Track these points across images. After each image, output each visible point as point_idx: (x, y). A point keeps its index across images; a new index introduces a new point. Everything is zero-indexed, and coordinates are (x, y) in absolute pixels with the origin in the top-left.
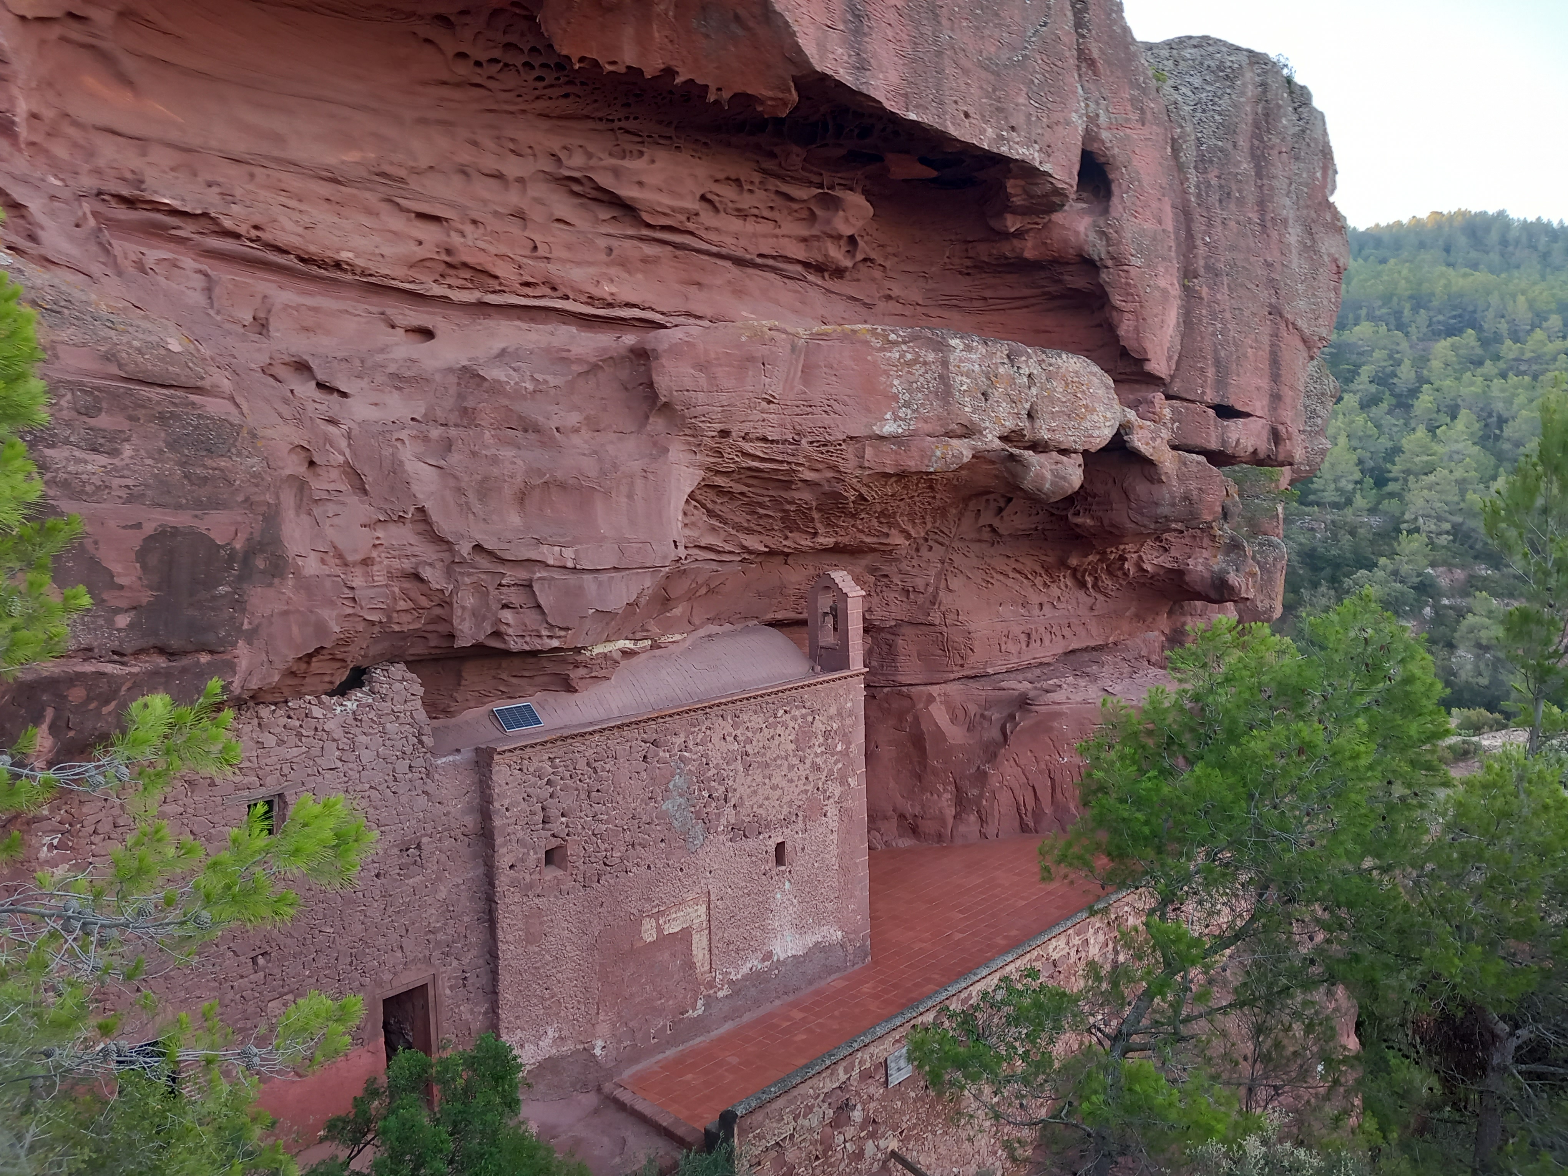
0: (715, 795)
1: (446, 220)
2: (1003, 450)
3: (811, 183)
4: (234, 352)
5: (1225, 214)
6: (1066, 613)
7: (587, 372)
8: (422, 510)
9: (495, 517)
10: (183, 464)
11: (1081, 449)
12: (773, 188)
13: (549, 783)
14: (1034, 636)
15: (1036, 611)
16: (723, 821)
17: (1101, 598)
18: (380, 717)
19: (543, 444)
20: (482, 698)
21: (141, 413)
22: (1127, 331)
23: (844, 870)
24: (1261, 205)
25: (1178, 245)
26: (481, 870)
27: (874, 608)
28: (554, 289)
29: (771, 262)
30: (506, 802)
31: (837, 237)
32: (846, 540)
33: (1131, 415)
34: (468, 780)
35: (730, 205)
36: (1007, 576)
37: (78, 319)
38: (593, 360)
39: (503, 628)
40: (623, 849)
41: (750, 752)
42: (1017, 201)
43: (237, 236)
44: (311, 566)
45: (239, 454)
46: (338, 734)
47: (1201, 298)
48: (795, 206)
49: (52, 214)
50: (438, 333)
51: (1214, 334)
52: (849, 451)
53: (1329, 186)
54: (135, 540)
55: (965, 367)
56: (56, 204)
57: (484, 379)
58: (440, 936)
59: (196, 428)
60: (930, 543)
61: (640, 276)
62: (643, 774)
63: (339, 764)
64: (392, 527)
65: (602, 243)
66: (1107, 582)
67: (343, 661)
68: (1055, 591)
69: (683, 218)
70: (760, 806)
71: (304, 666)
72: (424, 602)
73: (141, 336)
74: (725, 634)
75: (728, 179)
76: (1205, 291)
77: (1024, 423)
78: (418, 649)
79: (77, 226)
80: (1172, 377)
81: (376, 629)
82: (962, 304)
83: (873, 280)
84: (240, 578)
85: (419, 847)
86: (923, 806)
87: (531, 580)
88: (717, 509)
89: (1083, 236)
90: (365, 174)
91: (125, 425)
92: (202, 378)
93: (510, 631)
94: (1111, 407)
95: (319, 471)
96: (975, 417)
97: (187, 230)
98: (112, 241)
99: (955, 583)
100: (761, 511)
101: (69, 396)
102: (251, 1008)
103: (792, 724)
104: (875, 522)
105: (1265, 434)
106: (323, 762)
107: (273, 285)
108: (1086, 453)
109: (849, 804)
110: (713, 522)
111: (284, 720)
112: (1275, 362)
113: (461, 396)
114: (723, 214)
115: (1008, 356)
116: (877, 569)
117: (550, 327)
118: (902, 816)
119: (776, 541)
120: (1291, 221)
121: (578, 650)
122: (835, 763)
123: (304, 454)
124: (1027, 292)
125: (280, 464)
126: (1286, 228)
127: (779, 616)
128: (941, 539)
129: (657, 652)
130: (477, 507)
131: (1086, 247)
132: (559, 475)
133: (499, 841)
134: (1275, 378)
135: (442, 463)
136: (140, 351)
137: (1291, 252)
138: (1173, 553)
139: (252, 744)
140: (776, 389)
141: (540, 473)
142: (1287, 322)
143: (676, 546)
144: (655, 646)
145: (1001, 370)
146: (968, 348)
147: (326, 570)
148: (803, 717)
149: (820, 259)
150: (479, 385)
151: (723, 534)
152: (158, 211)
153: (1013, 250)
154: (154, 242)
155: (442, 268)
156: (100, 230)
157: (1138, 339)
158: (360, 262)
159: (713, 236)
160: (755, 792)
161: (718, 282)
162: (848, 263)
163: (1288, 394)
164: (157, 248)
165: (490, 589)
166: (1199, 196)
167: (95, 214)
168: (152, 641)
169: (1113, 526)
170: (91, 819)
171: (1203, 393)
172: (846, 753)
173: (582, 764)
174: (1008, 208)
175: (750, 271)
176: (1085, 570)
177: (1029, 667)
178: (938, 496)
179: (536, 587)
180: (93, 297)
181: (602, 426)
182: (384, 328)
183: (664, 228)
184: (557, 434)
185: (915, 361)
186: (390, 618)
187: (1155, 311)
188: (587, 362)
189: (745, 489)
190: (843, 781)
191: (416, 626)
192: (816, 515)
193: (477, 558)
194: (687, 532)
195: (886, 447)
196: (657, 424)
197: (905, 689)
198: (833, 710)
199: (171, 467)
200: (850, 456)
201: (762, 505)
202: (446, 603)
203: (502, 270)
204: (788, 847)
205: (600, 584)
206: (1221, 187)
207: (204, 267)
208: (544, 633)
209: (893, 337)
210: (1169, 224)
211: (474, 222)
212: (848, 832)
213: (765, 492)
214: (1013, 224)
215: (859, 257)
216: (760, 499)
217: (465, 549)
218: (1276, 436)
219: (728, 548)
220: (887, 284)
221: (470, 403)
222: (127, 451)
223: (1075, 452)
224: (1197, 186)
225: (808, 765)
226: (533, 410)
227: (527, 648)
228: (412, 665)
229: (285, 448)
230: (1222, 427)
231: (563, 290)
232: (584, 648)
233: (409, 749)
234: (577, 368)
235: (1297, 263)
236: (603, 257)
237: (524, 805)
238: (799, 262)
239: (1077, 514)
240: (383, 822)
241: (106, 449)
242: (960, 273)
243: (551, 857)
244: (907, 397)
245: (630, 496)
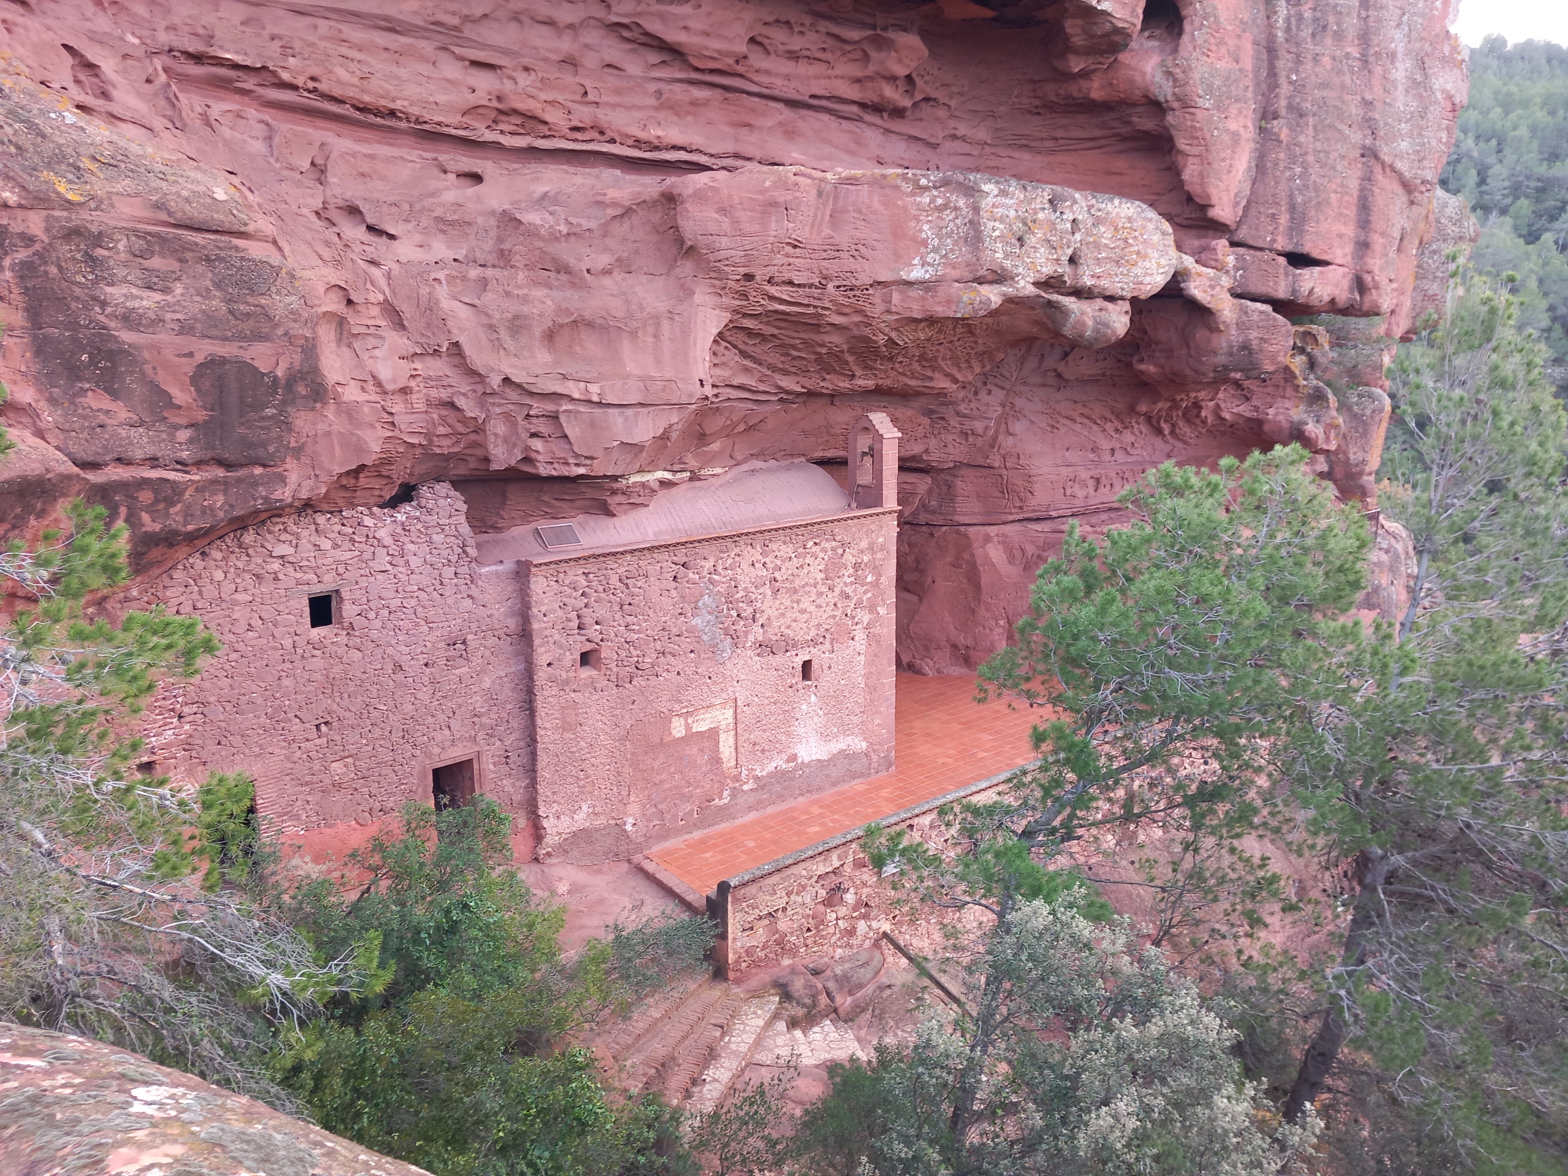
0: (744, 614)
1: (500, 67)
2: (1039, 296)
3: (864, 25)
4: (287, 197)
5: (1318, 49)
6: (1139, 459)
7: (622, 215)
8: (457, 344)
9: (526, 353)
10: (229, 301)
11: (1129, 296)
12: (824, 30)
13: (583, 594)
14: (1104, 481)
15: (1107, 457)
16: (751, 638)
17: (1180, 445)
18: (427, 528)
19: (573, 285)
20: (526, 518)
21: (189, 255)
22: (1192, 176)
23: (871, 689)
24: (1364, 38)
25: (1257, 85)
26: (522, 667)
27: (932, 449)
28: (602, 133)
29: (824, 103)
30: (544, 609)
31: (892, 79)
32: (888, 383)
33: (1189, 261)
34: (510, 588)
35: (781, 47)
36: (1073, 420)
37: (132, 171)
38: (627, 203)
39: (534, 455)
40: (654, 656)
41: (779, 578)
42: (1078, 40)
43: (294, 88)
44: (351, 393)
45: (278, 293)
46: (388, 541)
47: (1280, 141)
48: (848, 48)
49: (124, 72)
50: (486, 178)
51: (1291, 179)
52: (877, 295)
53: (1451, 16)
54: (188, 367)
55: (999, 211)
56: (129, 62)
57: (520, 222)
58: (484, 720)
59: (240, 268)
60: (989, 386)
61: (690, 119)
62: (674, 593)
63: (389, 567)
64: (430, 360)
65: (652, 87)
66: (1185, 429)
67: (389, 477)
68: (1128, 437)
69: (731, 61)
70: (788, 627)
71: (352, 481)
72: (460, 428)
73: (189, 186)
74: (768, 470)
75: (777, 21)
76: (1284, 134)
77: (1065, 269)
78: (461, 471)
79: (148, 81)
80: (1239, 223)
81: (418, 451)
82: (1033, 144)
83: (937, 119)
84: (284, 403)
85: (464, 642)
86: (975, 639)
87: (557, 412)
88: (750, 350)
89: (1149, 77)
90: (421, 23)
91: (176, 266)
92: (246, 224)
93: (540, 458)
94: (1163, 253)
95: (359, 308)
96: (1007, 264)
97: (249, 83)
98: (179, 95)
99: (1018, 427)
100: (795, 353)
101: (125, 241)
102: (317, 766)
103: (821, 555)
104: (916, 366)
105: (1345, 284)
106: (375, 565)
107: (331, 134)
108: (1134, 301)
109: (877, 630)
110: (748, 363)
111: (338, 527)
112: (1364, 206)
113: (500, 239)
114: (773, 57)
115: (1051, 201)
116: (932, 412)
117: (595, 171)
118: (955, 647)
119: (814, 383)
120: (1400, 56)
121: (615, 478)
122: (865, 593)
123: (341, 293)
124: (1097, 133)
125: (316, 302)
126: (1392, 63)
127: (830, 454)
128: (1000, 383)
129: (698, 484)
130: (509, 343)
131: (1152, 88)
132: (587, 314)
133: (537, 642)
134: (1364, 223)
135: (476, 302)
136: (187, 200)
137: (1396, 88)
138: (1255, 402)
139: (310, 546)
140: (803, 234)
141: (568, 312)
142: (1383, 164)
143: (702, 385)
144: (694, 477)
145: (1041, 216)
146: (1003, 193)
147: (364, 397)
148: (834, 549)
149: (876, 99)
150: (516, 228)
151: (757, 375)
152: (222, 65)
153: (1080, 90)
154: (222, 93)
155: (493, 115)
156: (169, 85)
157: (1202, 185)
158: (415, 111)
159: (764, 79)
160: (783, 615)
161: (769, 123)
162: (907, 103)
163: (1377, 241)
164: (223, 99)
165: (519, 419)
166: (1288, 30)
167: (166, 70)
168: (210, 454)
169: (1174, 374)
170: (175, 601)
171: (1274, 241)
172: (876, 584)
173: (614, 580)
174: (1068, 49)
175: (803, 112)
176: (1160, 418)
177: (1097, 511)
178: (980, 341)
179: (563, 419)
180: (150, 150)
181: (634, 268)
182: (436, 172)
183: (712, 71)
184: (588, 276)
185: (945, 206)
186: (431, 442)
187: (1222, 156)
188: (622, 206)
189: (776, 332)
190: (872, 608)
191: (456, 449)
192: (850, 359)
193: (508, 390)
194: (718, 371)
195: (916, 293)
196: (686, 268)
197: (962, 528)
198: (864, 544)
199: (217, 304)
200: (877, 300)
201: (794, 347)
202: (480, 429)
203: (553, 116)
204: (815, 665)
205: (626, 418)
206: (1315, 20)
207: (266, 117)
208: (571, 461)
209: (923, 182)
210: (1248, 63)
211: (526, 69)
212: (876, 655)
213: (796, 335)
214: (1076, 65)
215: (918, 97)
216: (792, 342)
217: (495, 381)
218: (1360, 285)
219: (762, 387)
220: (952, 123)
221: (506, 246)
222: (178, 288)
223: (1122, 298)
224: (1288, 20)
225: (837, 591)
226: (566, 252)
227: (555, 473)
228: (457, 484)
229: (321, 289)
230: (1294, 276)
231: (610, 134)
232: (622, 476)
233: (454, 558)
234: (611, 212)
235: (1403, 101)
236: (652, 101)
237: (560, 613)
238: (854, 102)
239: (1141, 361)
240: (430, 619)
241: (159, 287)
242: (1030, 112)
243: (586, 659)
244: (936, 242)
245: (656, 336)
